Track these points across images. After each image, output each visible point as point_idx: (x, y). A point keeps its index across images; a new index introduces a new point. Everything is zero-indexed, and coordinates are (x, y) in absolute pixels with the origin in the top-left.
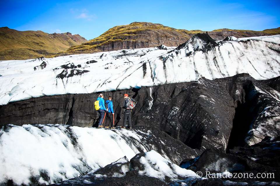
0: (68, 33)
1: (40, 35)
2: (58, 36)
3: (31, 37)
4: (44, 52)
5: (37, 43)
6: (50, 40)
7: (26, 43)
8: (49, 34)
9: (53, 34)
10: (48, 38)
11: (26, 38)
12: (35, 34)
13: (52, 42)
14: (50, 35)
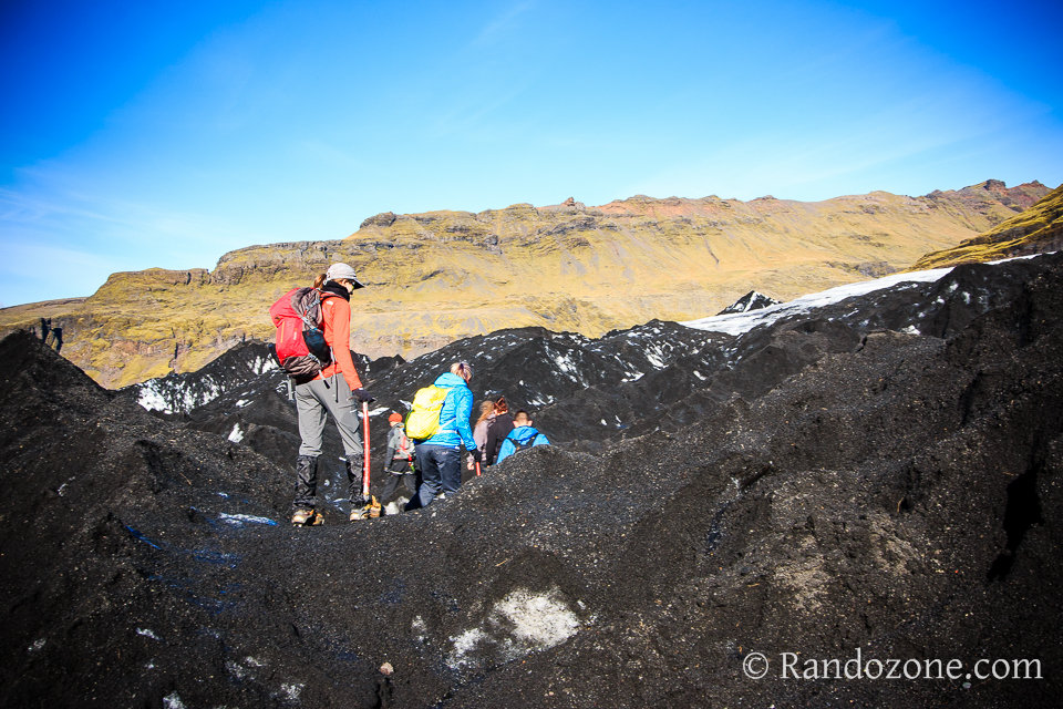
0: (989, 182)
1: (877, 208)
2: (946, 201)
3: (845, 219)
4: (881, 266)
5: (865, 238)
6: (914, 221)
7: (825, 243)
8: (914, 199)
9: (930, 196)
10: (907, 214)
11: (828, 224)
12: (862, 206)
13: (921, 225)
14: (917, 202)
